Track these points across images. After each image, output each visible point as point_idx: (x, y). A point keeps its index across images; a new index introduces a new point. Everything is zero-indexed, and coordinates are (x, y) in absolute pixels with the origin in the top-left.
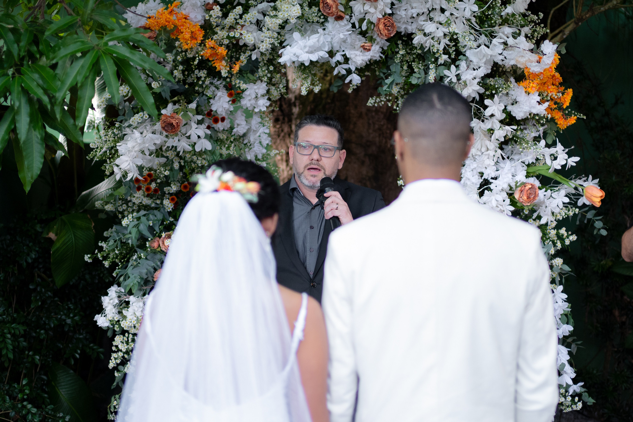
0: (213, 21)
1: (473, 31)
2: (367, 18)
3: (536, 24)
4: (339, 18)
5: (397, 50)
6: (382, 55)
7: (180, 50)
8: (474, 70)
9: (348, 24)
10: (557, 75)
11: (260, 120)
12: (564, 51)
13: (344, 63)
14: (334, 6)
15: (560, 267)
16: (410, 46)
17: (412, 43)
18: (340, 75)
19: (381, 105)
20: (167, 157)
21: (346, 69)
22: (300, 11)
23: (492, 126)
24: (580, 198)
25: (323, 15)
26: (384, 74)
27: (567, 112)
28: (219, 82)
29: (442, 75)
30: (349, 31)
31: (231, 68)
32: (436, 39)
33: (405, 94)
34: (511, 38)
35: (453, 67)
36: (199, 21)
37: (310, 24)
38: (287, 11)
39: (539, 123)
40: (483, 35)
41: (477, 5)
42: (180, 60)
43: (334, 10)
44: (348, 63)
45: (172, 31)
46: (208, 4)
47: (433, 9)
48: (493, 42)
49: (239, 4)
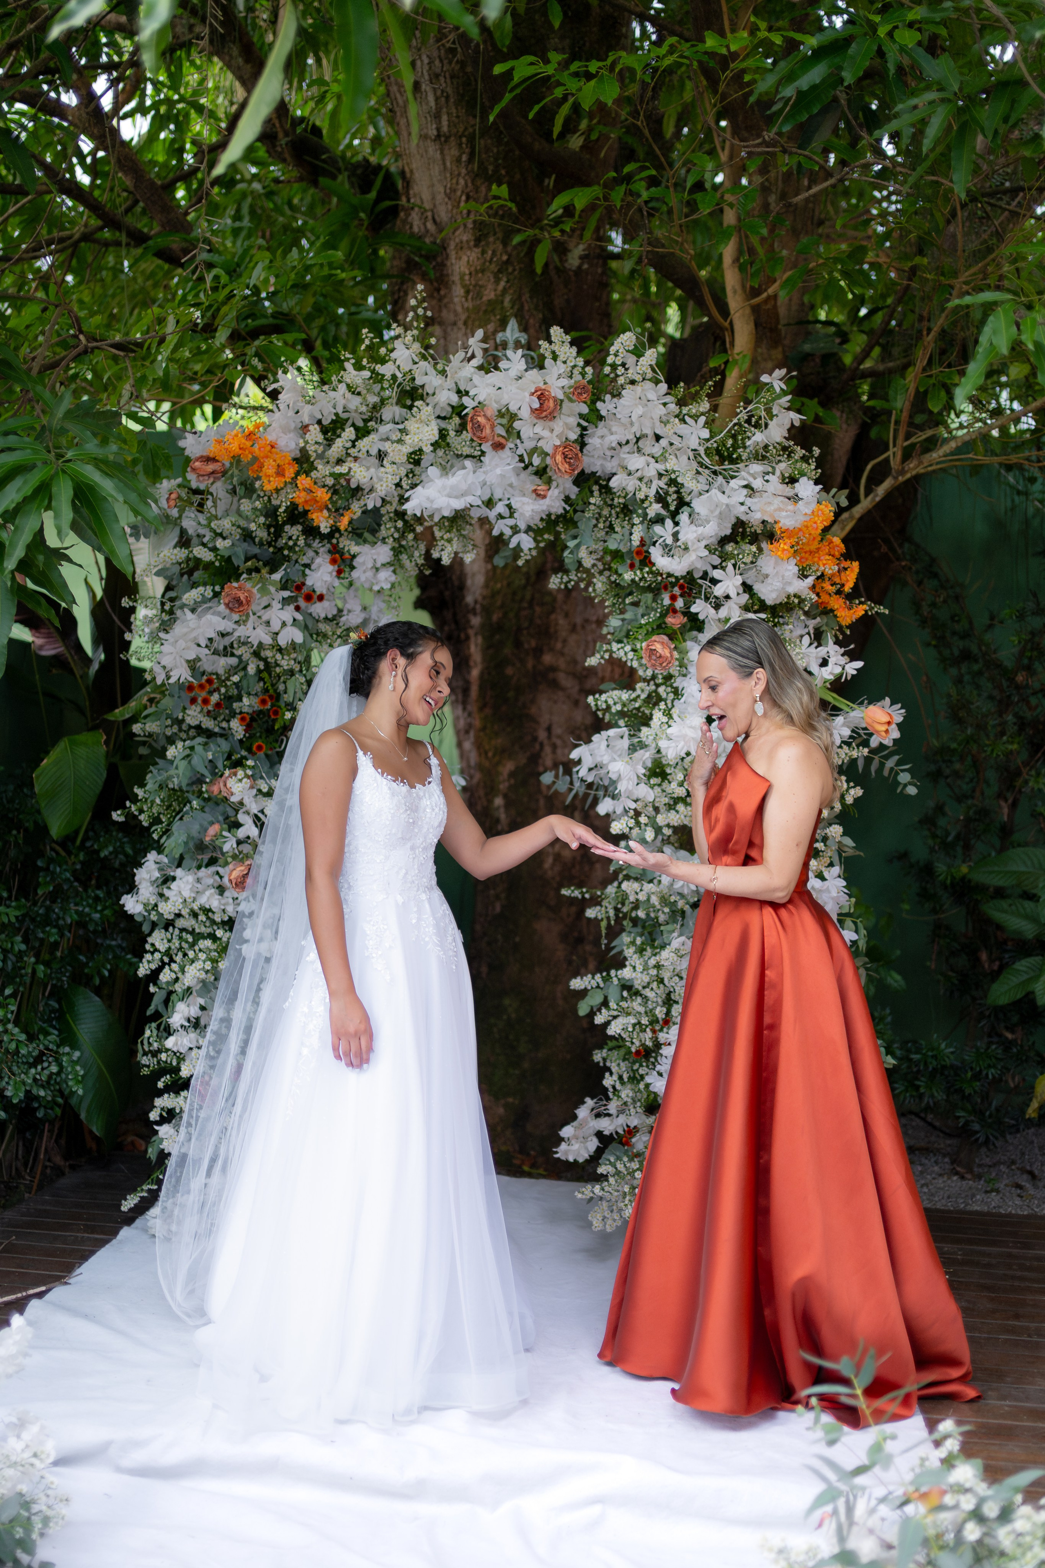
0: (311, 450)
1: (702, 470)
2: (539, 447)
4: (498, 446)
5: (590, 499)
6: (565, 506)
7: (261, 494)
8: (702, 526)
9: (511, 457)
10: (834, 539)
13: (508, 517)
14: (488, 427)
15: (838, 839)
16: (607, 492)
17: (612, 489)
18: (502, 534)
19: (569, 586)
20: (239, 657)
21: (509, 526)
22: (437, 433)
23: (729, 613)
26: (568, 533)
27: (852, 599)
28: (317, 543)
29: (651, 534)
30: (512, 467)
31: (336, 520)
32: (644, 480)
33: (604, 569)
34: (759, 479)
35: (669, 523)
36: (292, 451)
38: (418, 434)
39: (802, 610)
40: (718, 476)
41: (708, 429)
42: (261, 508)
43: (488, 431)
44: (514, 517)
45: (249, 463)
46: (306, 426)
47: (642, 435)
48: (730, 485)
49: (352, 426)
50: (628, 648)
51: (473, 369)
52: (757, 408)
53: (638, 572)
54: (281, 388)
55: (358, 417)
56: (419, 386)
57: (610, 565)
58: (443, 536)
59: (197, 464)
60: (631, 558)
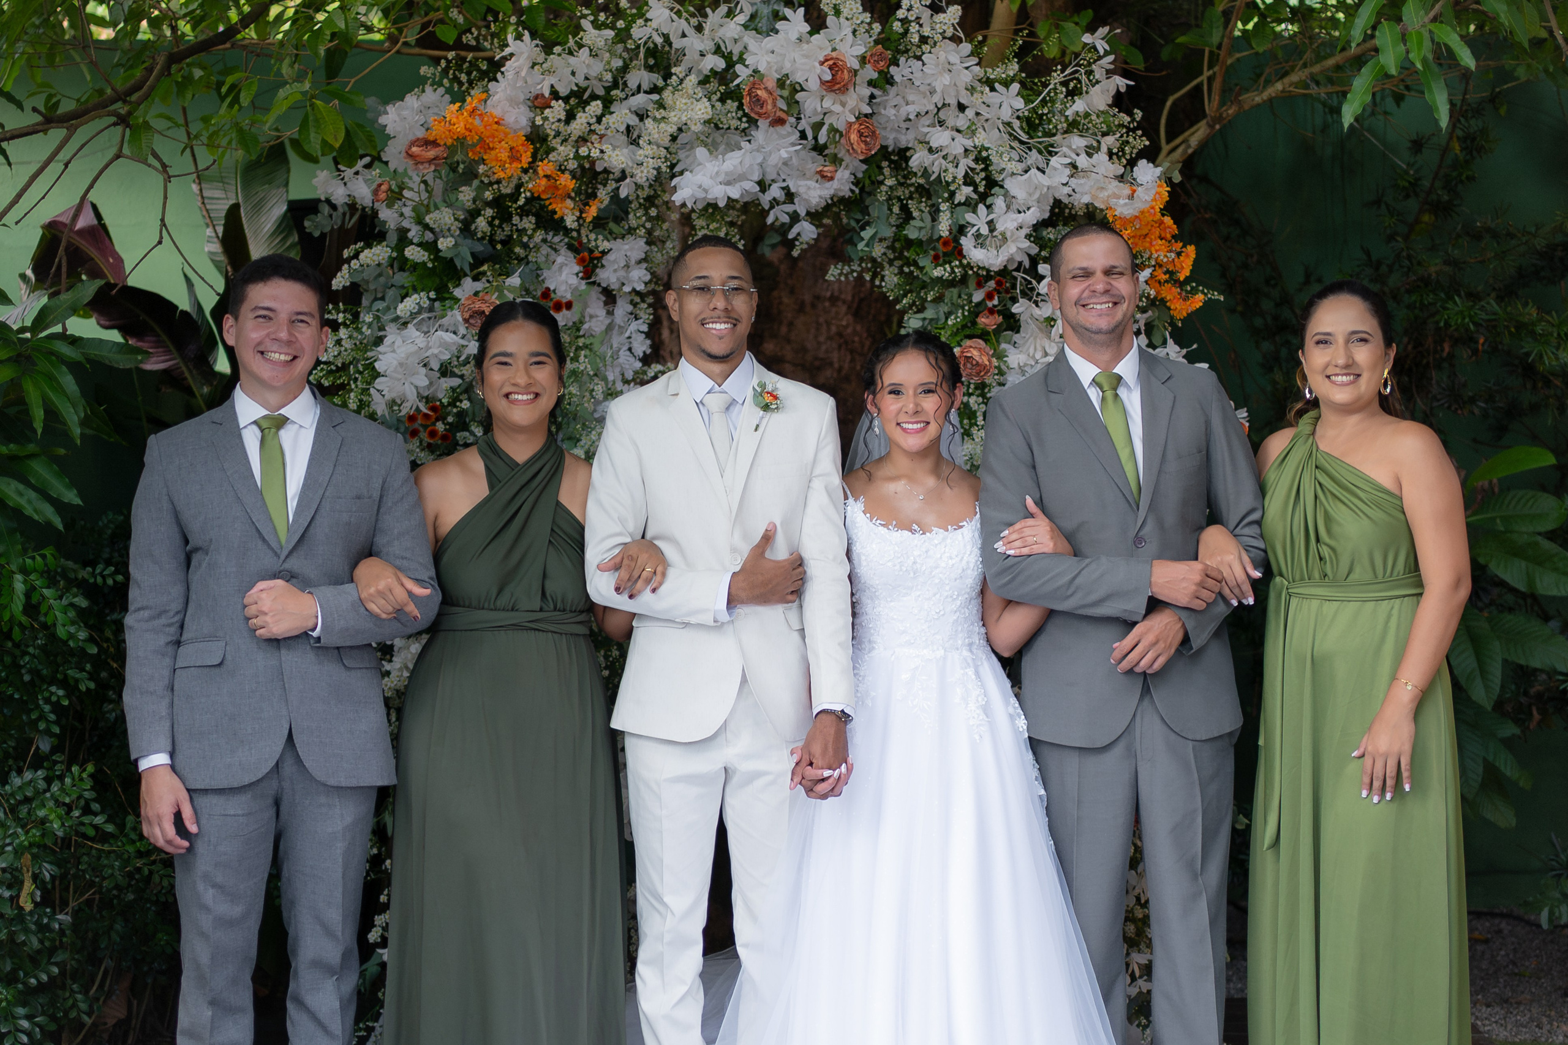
0: (550, 129)
1: (1016, 144)
2: (827, 121)
3: (1129, 130)
4: (780, 122)
5: (881, 178)
6: (854, 188)
7: (486, 181)
8: (1020, 212)
9: (793, 133)
10: (1168, 220)
11: (630, 308)
12: (1177, 178)
13: (784, 203)
14: (770, 102)
16: (903, 170)
17: (907, 165)
18: (777, 224)
19: (851, 279)
20: (462, 377)
21: (787, 213)
22: (709, 109)
25: (745, 115)
26: (858, 221)
27: (1189, 288)
28: (557, 239)
29: (963, 223)
30: (793, 145)
31: (581, 212)
32: (950, 158)
33: (896, 258)
34: (1083, 156)
35: (981, 207)
36: (522, 128)
37: (722, 131)
38: (687, 110)
40: (1034, 151)
41: (1022, 97)
42: (491, 198)
43: (770, 107)
44: (793, 203)
45: (474, 145)
46: (537, 97)
47: (944, 105)
48: (1051, 163)
49: (594, 97)
51: (739, 28)
52: (1076, 72)
53: (947, 266)
54: (512, 55)
55: (599, 84)
56: (677, 50)
57: (901, 253)
58: (708, 225)
59: (414, 149)
60: (934, 249)
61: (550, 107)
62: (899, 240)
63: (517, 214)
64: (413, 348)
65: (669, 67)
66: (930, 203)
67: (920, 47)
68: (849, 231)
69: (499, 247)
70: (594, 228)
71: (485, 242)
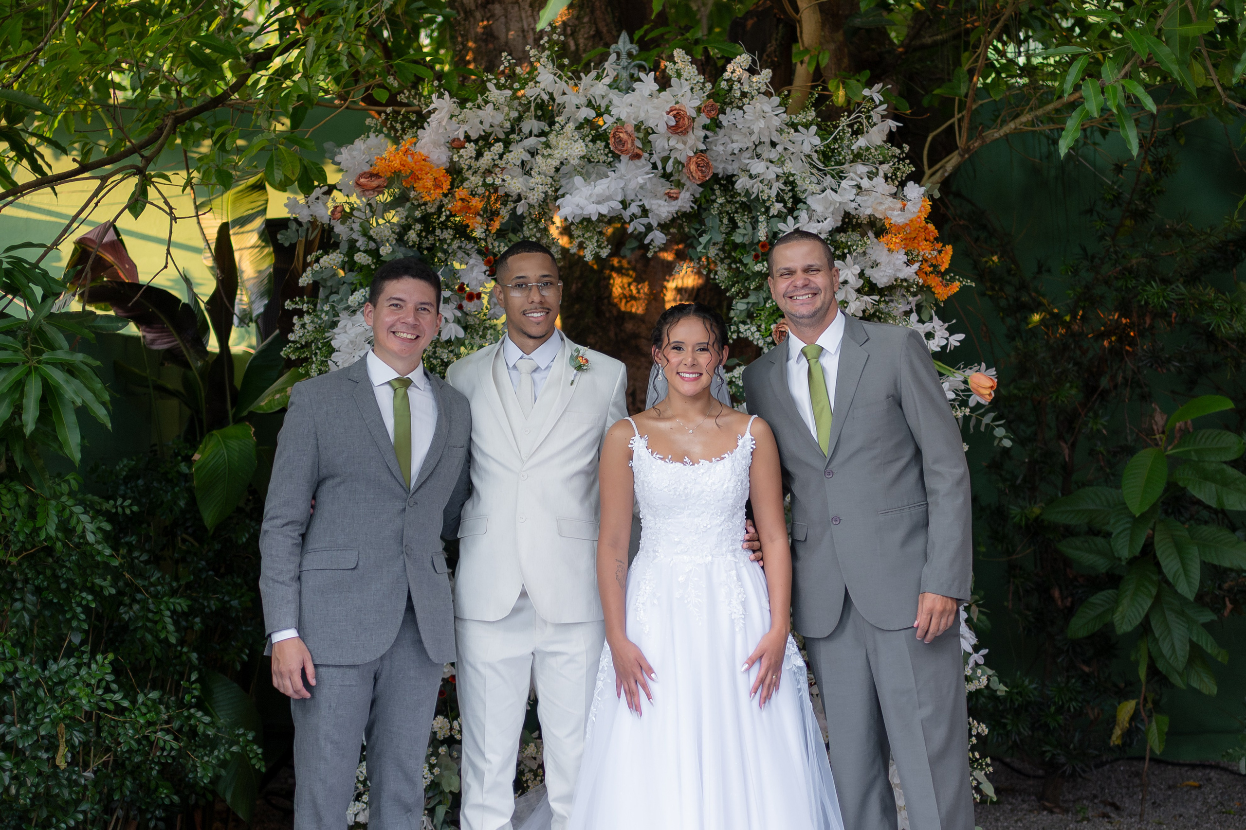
0: (464, 164)
1: (815, 171)
2: (673, 156)
3: (900, 159)
4: (637, 156)
5: (713, 197)
6: (693, 205)
7: (416, 203)
8: (819, 222)
9: (647, 165)
10: (931, 227)
12: (937, 195)
13: (641, 217)
14: (629, 142)
16: (731, 191)
17: (733, 187)
18: (636, 233)
21: (643, 225)
22: (584, 148)
23: (846, 297)
24: (971, 395)
25: (611, 152)
26: (697, 230)
27: (948, 278)
28: (469, 246)
29: (775, 230)
30: (648, 173)
31: (488, 225)
32: (766, 182)
33: (726, 258)
34: (866, 179)
35: (790, 218)
36: (443, 163)
37: (593, 164)
38: (567, 149)
39: (908, 291)
40: (829, 176)
41: (819, 136)
42: (419, 216)
43: (629, 146)
44: (648, 217)
45: (407, 177)
46: (454, 140)
47: (760, 143)
48: (842, 185)
49: (498, 140)
50: (754, 329)
51: (605, 87)
52: (859, 117)
53: (765, 263)
54: (435, 109)
55: (501, 130)
56: (559, 104)
57: (730, 254)
58: (583, 235)
59: (362, 180)
60: (755, 250)
61: (464, 147)
62: (728, 244)
63: (439, 228)
64: (360, 330)
65: (553, 117)
66: (751, 215)
67: (740, 99)
68: (689, 238)
69: (425, 252)
70: (497, 237)
71: (415, 249)
